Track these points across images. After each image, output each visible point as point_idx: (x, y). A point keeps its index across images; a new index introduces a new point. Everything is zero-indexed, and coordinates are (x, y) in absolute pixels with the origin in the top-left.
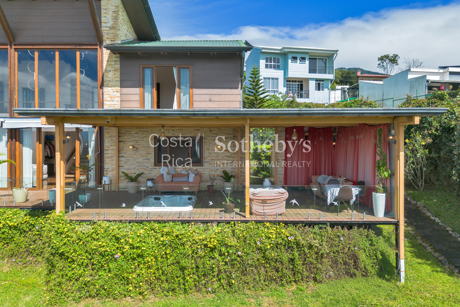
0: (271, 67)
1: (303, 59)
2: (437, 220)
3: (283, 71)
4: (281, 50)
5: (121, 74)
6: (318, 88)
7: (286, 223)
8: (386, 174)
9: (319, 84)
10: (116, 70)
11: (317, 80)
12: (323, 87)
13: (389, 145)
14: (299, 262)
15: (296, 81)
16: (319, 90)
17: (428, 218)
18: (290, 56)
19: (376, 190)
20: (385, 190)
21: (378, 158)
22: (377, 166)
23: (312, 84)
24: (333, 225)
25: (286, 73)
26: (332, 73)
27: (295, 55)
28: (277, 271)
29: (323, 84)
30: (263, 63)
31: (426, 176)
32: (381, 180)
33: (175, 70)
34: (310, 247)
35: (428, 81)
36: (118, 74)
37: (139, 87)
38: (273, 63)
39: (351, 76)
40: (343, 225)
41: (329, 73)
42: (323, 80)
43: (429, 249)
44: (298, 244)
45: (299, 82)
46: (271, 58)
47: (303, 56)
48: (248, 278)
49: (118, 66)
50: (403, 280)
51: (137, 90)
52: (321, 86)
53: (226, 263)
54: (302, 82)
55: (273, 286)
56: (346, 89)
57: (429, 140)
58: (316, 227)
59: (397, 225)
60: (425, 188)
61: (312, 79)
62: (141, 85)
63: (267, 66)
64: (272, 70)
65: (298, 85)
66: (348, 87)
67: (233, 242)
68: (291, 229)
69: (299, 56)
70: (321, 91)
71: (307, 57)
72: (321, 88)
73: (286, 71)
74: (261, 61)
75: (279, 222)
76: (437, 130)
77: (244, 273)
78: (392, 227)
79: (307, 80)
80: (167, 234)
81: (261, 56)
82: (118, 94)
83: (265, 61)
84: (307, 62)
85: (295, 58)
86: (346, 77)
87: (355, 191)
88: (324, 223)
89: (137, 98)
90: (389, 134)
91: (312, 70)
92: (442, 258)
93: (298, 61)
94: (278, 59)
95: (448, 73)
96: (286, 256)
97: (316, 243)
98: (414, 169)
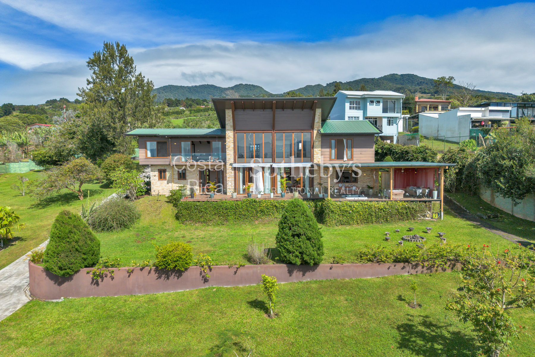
0: (353, 109)
1: (379, 102)
2: (458, 203)
3: (362, 111)
4: (362, 95)
5: (322, 143)
6: (389, 123)
7: (405, 201)
8: (438, 184)
9: (390, 120)
10: (319, 141)
11: (388, 118)
12: (392, 123)
13: (439, 175)
14: (409, 213)
15: (371, 118)
16: (389, 125)
17: (455, 203)
18: (369, 100)
19: (434, 190)
20: (437, 190)
21: (435, 179)
22: (434, 182)
23: (385, 121)
24: (420, 201)
25: (365, 113)
26: (399, 112)
27: (372, 100)
28: (402, 216)
29: (392, 121)
30: (347, 105)
31: (456, 186)
32: (436, 187)
33: (345, 141)
34: (413, 208)
35: (471, 119)
36: (320, 143)
37: (330, 148)
38: (355, 106)
39: (410, 101)
40: (423, 201)
41: (397, 113)
42: (392, 118)
43: (453, 212)
44: (409, 208)
45: (374, 118)
46: (353, 102)
47: (378, 100)
48: (393, 219)
49: (320, 139)
50: (442, 219)
51: (328, 150)
52: (391, 122)
53: (385, 214)
54: (376, 118)
55: (401, 221)
56: (407, 118)
57: (457, 170)
58: (414, 202)
59: (441, 201)
60: (455, 192)
61: (385, 117)
62: (330, 147)
63: (350, 108)
64: (355, 111)
65: (373, 121)
66: (409, 116)
67: (387, 207)
68: (406, 203)
69: (375, 100)
70: (391, 126)
71: (381, 101)
72: (391, 124)
73: (365, 111)
74: (346, 104)
75: (402, 201)
76: (460, 166)
77: (391, 217)
78: (439, 202)
79: (381, 118)
80: (366, 205)
81: (347, 100)
82: (320, 152)
83: (349, 104)
84: (381, 104)
85: (372, 102)
86: (406, 103)
87: (427, 191)
88: (417, 201)
89: (328, 153)
90: (439, 171)
91: (385, 110)
92: (457, 214)
93: (375, 103)
94: (359, 102)
95: (488, 111)
96: (405, 212)
97: (414, 207)
98: (450, 184)
